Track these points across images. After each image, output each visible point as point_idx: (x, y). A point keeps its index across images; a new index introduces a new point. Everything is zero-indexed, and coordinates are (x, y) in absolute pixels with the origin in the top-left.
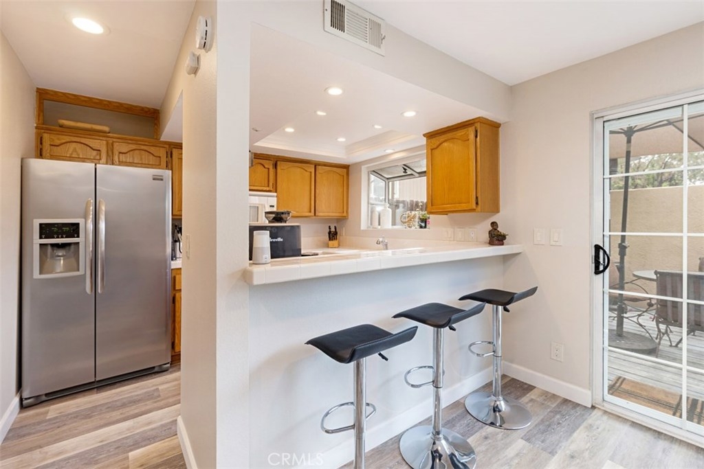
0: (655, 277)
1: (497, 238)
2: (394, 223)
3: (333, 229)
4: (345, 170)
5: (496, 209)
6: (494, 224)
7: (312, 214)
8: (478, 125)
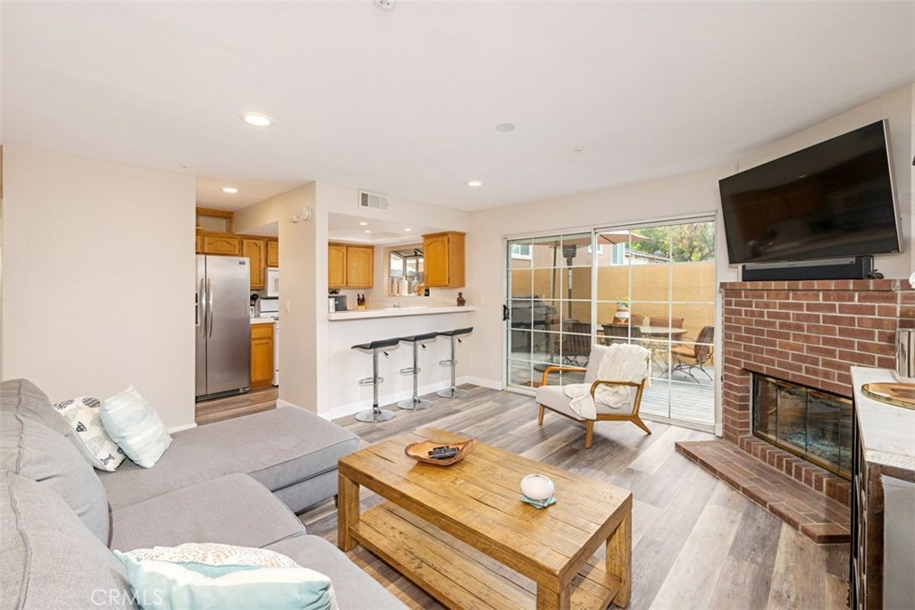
0: (602, 329)
1: (461, 302)
2: (409, 292)
3: (361, 297)
4: (371, 250)
5: (462, 284)
6: (460, 294)
7: (345, 284)
8: (450, 236)
